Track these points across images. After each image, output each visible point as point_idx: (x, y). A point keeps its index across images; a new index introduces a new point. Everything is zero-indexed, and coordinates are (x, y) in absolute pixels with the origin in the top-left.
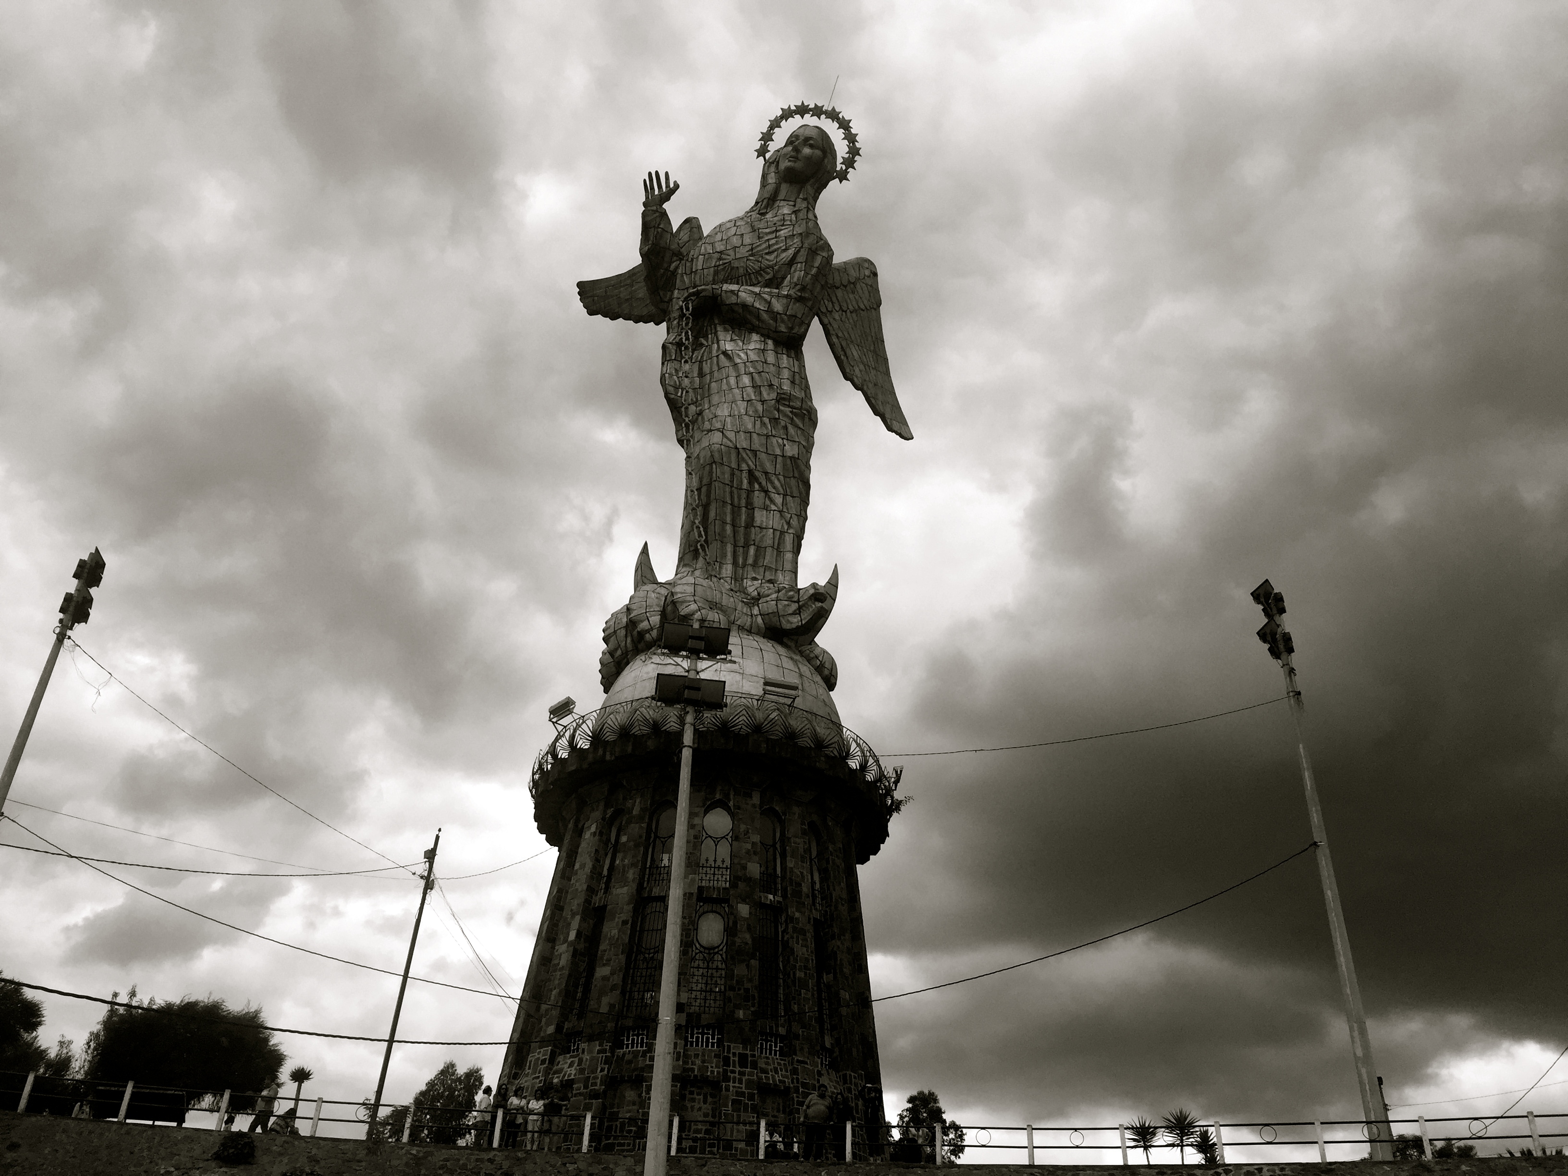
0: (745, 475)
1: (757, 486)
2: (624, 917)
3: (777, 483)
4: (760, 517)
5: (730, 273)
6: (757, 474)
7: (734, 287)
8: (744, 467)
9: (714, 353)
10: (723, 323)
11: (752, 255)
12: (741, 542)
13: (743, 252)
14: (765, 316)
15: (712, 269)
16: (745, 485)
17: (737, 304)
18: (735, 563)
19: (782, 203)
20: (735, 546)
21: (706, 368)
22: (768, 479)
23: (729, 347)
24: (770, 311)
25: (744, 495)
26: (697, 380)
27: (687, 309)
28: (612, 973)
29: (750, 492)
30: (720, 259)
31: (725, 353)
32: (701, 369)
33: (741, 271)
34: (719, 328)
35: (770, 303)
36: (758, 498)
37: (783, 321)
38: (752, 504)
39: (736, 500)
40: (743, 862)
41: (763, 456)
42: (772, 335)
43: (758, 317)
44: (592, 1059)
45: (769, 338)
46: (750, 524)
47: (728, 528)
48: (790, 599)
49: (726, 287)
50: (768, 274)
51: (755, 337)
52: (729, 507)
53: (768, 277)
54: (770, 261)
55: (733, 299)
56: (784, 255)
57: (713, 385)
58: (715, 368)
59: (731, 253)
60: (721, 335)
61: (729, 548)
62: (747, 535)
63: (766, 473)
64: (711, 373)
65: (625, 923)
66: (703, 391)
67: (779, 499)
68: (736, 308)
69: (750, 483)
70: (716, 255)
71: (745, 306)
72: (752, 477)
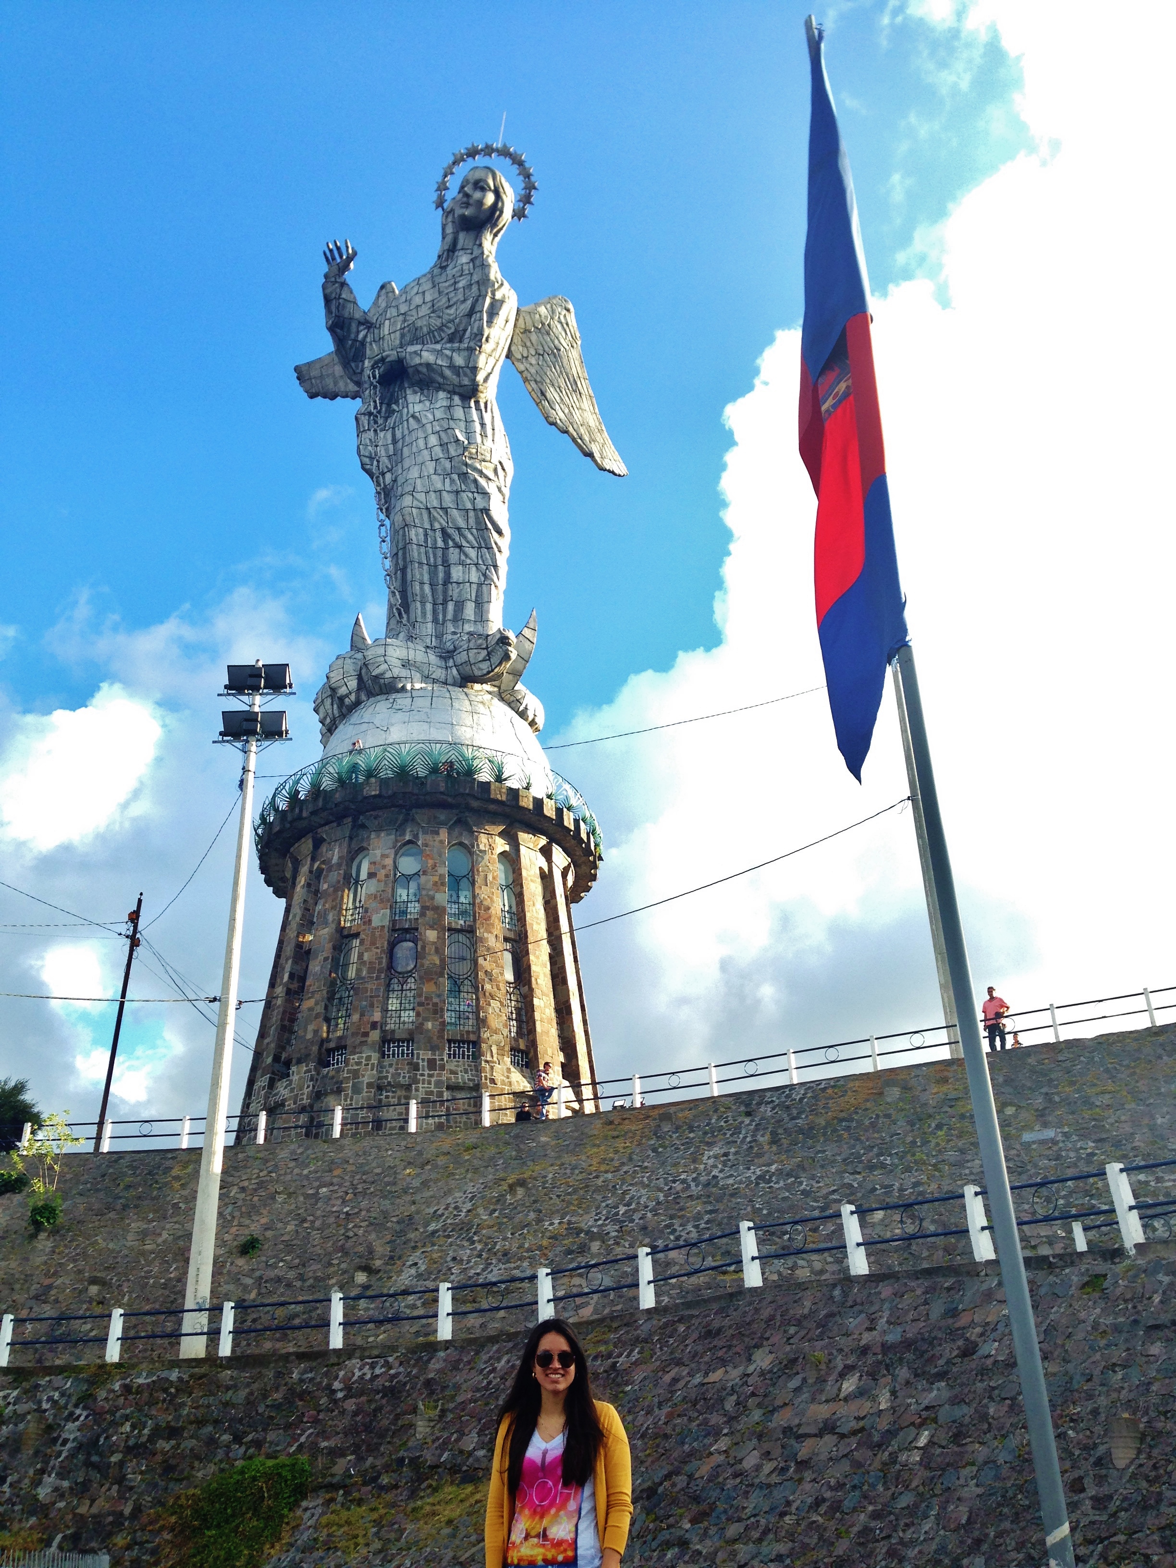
0: (439, 534)
1: (451, 543)
2: (325, 954)
3: (470, 537)
4: (457, 573)
5: (414, 335)
6: (450, 531)
7: (418, 347)
8: (437, 526)
9: (405, 418)
10: (412, 385)
11: (433, 312)
12: (440, 601)
13: (424, 310)
14: (448, 373)
15: (398, 333)
16: (440, 543)
17: (421, 364)
18: (435, 620)
19: (461, 253)
20: (434, 604)
21: (399, 434)
22: (461, 535)
23: (418, 408)
24: (452, 367)
25: (439, 553)
26: (391, 447)
27: (374, 377)
28: (317, 1004)
29: (445, 550)
30: (405, 321)
31: (413, 416)
32: (394, 435)
33: (425, 330)
34: (408, 391)
35: (451, 358)
36: (454, 555)
38: (447, 561)
39: (432, 560)
40: (431, 893)
41: (455, 513)
42: (457, 390)
43: (442, 375)
44: (300, 1078)
45: (455, 393)
46: (447, 580)
47: (427, 588)
48: (479, 647)
49: (411, 349)
50: (449, 328)
51: (442, 395)
52: (425, 567)
53: (450, 332)
54: (450, 315)
55: (417, 360)
56: (462, 307)
57: (405, 450)
58: (406, 432)
59: (414, 313)
60: (411, 398)
61: (429, 607)
62: (445, 592)
63: (459, 529)
64: (403, 437)
65: (326, 959)
66: (396, 457)
67: (472, 553)
68: (421, 369)
69: (445, 541)
70: (401, 318)
71: (428, 365)
72: (445, 535)
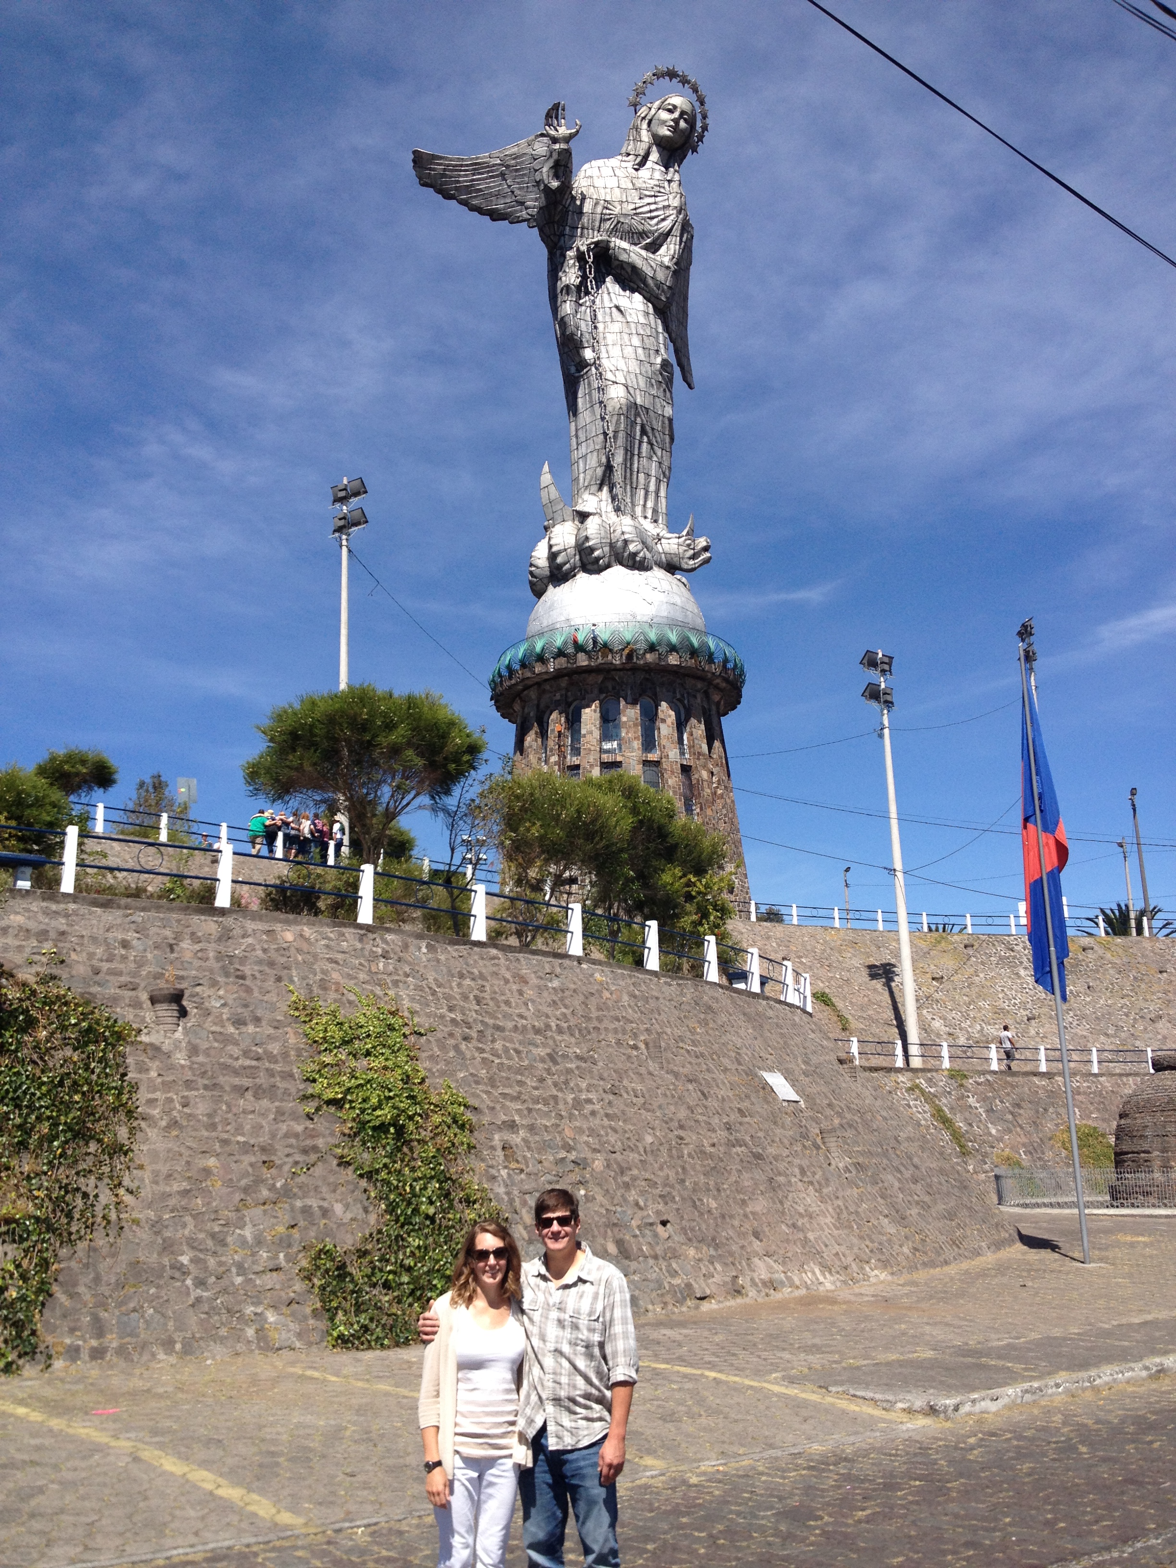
0: (638, 428)
1: (645, 439)
3: (659, 438)
5: (618, 230)
6: (648, 429)
7: (624, 245)
8: (639, 420)
9: (607, 304)
10: (613, 276)
11: (635, 215)
13: (628, 209)
14: (651, 282)
15: (599, 217)
16: (637, 436)
17: (627, 262)
18: (632, 502)
19: (656, 166)
20: (632, 488)
22: (654, 434)
23: (620, 301)
25: (637, 445)
29: (641, 442)
30: (606, 208)
31: (618, 308)
34: (607, 279)
35: (653, 269)
36: (644, 448)
37: (663, 291)
38: (640, 452)
39: (633, 448)
41: (651, 413)
42: (653, 299)
43: (644, 282)
45: (650, 301)
49: (619, 243)
53: (648, 241)
54: (650, 226)
55: (623, 256)
57: (609, 336)
58: (609, 319)
59: (617, 205)
60: (612, 287)
63: (653, 429)
64: (604, 321)
66: (598, 338)
67: (659, 452)
68: (625, 266)
69: (642, 435)
70: (604, 205)
71: (634, 266)
72: (643, 432)
